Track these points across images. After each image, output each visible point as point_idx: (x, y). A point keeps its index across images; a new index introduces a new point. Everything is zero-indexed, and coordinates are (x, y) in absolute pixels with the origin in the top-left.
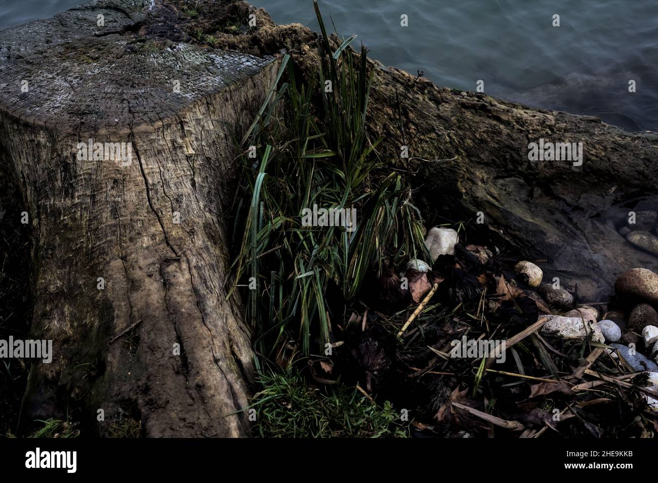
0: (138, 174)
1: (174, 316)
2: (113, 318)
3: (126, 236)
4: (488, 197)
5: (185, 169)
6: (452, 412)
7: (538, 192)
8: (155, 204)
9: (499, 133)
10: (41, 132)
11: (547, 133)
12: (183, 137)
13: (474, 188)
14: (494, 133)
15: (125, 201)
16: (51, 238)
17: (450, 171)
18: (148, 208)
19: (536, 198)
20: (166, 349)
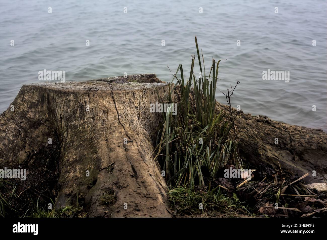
0: (114, 109)
1: (130, 160)
2: (101, 163)
3: (108, 132)
4: (273, 156)
5: (135, 111)
6: (267, 209)
7: (297, 158)
8: (121, 121)
9: (276, 132)
10: (71, 95)
11: (298, 133)
12: (134, 99)
13: (266, 153)
14: (273, 131)
15: (108, 119)
16: (73, 138)
17: (255, 144)
18: (118, 123)
19: (296, 161)
20: (126, 169)
